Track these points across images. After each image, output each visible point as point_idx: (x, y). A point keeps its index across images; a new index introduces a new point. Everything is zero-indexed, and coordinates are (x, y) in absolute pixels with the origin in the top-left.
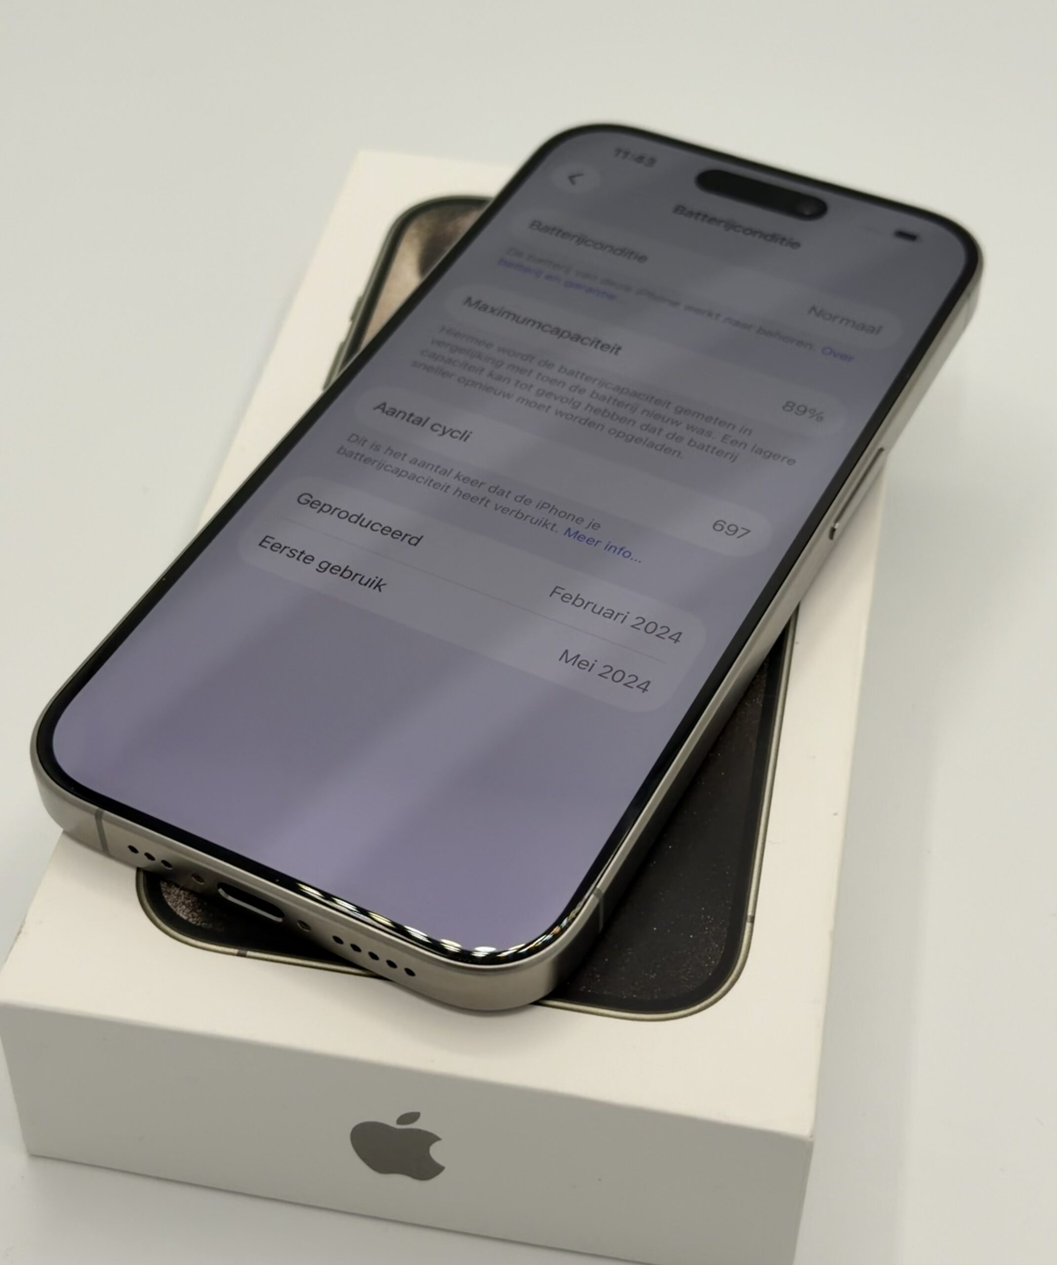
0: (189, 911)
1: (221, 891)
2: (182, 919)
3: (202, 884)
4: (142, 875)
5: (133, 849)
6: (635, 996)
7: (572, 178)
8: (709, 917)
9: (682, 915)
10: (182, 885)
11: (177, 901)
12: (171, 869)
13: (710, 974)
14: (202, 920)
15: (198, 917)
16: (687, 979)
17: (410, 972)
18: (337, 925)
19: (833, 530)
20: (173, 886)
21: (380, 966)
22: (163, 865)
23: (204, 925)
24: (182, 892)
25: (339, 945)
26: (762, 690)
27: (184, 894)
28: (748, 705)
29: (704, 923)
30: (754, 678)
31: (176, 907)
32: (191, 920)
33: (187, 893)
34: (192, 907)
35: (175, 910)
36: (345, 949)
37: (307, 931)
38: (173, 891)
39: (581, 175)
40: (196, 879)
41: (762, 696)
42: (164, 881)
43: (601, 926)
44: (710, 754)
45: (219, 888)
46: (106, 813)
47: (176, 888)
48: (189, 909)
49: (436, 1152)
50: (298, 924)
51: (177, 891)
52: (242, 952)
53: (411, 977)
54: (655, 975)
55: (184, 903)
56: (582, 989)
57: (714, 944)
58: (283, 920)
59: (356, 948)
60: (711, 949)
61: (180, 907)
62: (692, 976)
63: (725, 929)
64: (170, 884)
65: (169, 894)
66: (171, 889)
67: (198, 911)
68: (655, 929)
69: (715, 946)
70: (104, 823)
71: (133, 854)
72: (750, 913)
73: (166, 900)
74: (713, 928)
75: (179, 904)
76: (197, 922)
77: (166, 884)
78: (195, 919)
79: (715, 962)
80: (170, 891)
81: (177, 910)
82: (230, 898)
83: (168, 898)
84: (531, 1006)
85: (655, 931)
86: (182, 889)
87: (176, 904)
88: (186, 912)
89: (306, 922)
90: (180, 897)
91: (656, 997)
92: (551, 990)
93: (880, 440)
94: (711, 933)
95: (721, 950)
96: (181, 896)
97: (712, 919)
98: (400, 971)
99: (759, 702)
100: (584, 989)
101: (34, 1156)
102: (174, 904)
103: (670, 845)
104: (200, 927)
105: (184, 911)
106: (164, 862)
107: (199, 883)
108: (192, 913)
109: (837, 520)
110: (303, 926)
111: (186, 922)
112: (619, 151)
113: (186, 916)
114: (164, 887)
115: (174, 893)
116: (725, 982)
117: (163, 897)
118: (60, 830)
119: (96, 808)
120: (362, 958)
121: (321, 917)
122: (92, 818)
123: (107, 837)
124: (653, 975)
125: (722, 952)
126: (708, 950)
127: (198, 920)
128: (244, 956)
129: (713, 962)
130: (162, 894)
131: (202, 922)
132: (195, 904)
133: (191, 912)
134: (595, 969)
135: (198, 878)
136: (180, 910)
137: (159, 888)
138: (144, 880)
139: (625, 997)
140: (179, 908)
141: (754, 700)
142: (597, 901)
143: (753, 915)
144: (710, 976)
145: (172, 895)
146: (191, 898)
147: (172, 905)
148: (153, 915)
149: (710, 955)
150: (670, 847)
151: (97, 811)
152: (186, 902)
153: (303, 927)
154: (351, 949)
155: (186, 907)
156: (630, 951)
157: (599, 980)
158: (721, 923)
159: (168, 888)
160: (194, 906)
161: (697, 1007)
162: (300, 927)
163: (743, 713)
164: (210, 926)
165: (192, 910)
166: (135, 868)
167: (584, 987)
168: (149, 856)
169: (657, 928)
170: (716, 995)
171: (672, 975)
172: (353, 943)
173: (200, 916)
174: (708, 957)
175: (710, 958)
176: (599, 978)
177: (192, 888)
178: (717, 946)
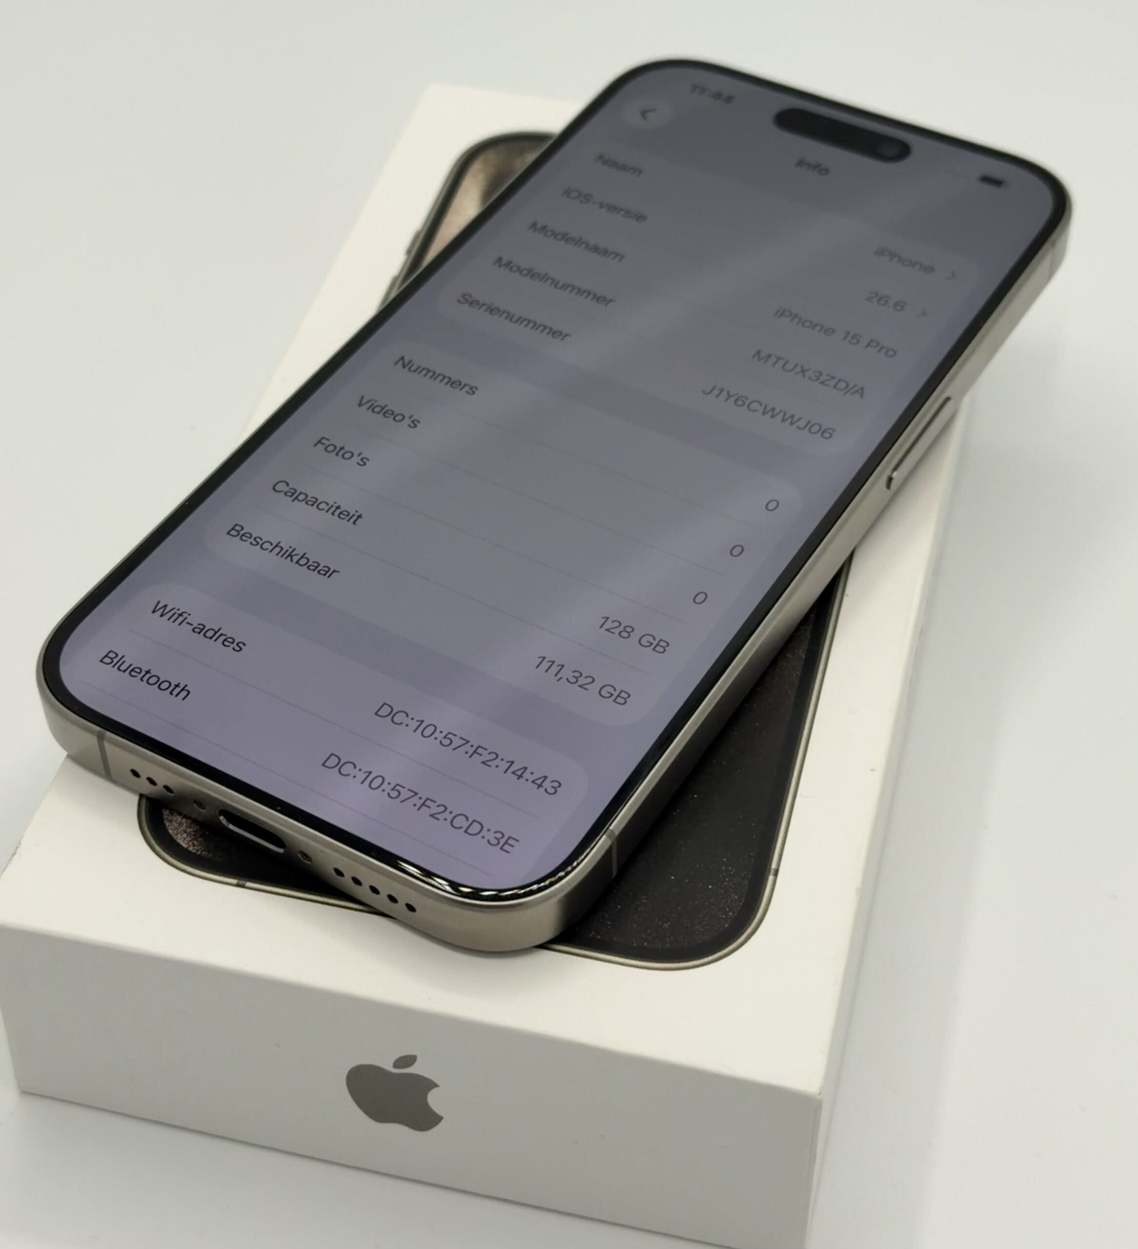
0: (190, 839)
1: (222, 818)
2: (182, 847)
3: (204, 811)
4: (144, 801)
5: (135, 773)
6: (645, 944)
7: (644, 114)
8: (730, 868)
9: (702, 865)
10: (185, 812)
11: (178, 829)
12: (172, 795)
13: (727, 926)
14: (202, 849)
15: (198, 846)
16: (702, 930)
17: (411, 908)
18: (337, 855)
19: (890, 479)
20: (175, 814)
21: (380, 901)
22: (165, 790)
23: (204, 854)
24: (184, 820)
25: (339, 878)
26: (807, 643)
27: (186, 822)
28: (790, 656)
29: (724, 874)
31: (177, 834)
32: (191, 849)
33: (189, 821)
34: (193, 835)
35: (175, 837)
36: (346, 882)
37: (309, 863)
38: (175, 819)
39: (654, 110)
40: (198, 806)
41: (805, 647)
42: (166, 808)
43: (614, 873)
44: (746, 704)
45: (220, 815)
46: (109, 734)
47: (178, 816)
48: (190, 837)
49: (434, 1100)
50: (300, 856)
51: (179, 819)
52: (241, 882)
53: (411, 913)
54: (669, 924)
55: (185, 832)
56: (591, 935)
57: (733, 895)
58: (285, 851)
59: (357, 881)
60: (729, 901)
61: (181, 835)
62: (708, 927)
63: (746, 882)
64: (172, 811)
65: (171, 821)
66: (173, 817)
67: (199, 840)
68: (673, 877)
69: (734, 898)
70: (106, 745)
71: (135, 778)
72: (774, 866)
73: (167, 827)
74: (734, 880)
75: (180, 832)
76: (198, 851)
77: (168, 811)
78: (195, 848)
79: (733, 913)
80: (172, 819)
81: (177, 838)
82: (231, 827)
83: (169, 826)
84: (535, 949)
85: (672, 879)
86: (185, 817)
87: (177, 832)
88: (187, 841)
89: (306, 852)
90: (181, 825)
91: (668, 946)
92: (557, 934)
93: (949, 386)
94: (731, 884)
95: (740, 902)
96: (183, 824)
97: (734, 870)
98: (401, 905)
99: (801, 653)
100: (593, 935)
101: (26, 1093)
102: (175, 832)
103: (696, 794)
104: (200, 855)
105: (184, 839)
106: (166, 787)
107: (201, 810)
108: (193, 841)
109: (895, 469)
110: (304, 857)
111: (186, 850)
112: (695, 87)
113: (186, 844)
114: (166, 815)
115: (176, 821)
116: (742, 934)
117: (164, 824)
118: (64, 753)
119: (99, 729)
120: (363, 893)
121: (322, 848)
122: (94, 740)
123: (110, 761)
124: (666, 923)
125: (741, 904)
126: (727, 901)
127: (198, 848)
128: (243, 886)
129: (731, 914)
130: (164, 821)
131: (201, 852)
132: (197, 832)
133: (191, 841)
134: (607, 915)
135: (201, 805)
136: (181, 839)
137: (161, 815)
138: (146, 806)
139: (635, 945)
140: (179, 836)
141: (797, 651)
142: (609, 843)
143: (776, 868)
144: (726, 928)
145: (174, 823)
146: (193, 826)
147: (173, 832)
148: (153, 842)
149: (728, 907)
150: (696, 797)
151: (99, 732)
152: (188, 830)
153: (304, 859)
154: (351, 882)
155: (187, 836)
156: (645, 899)
157: (609, 927)
158: (743, 875)
159: (170, 815)
160: (195, 835)
161: (711, 958)
162: (301, 858)
163: (784, 664)
164: (211, 855)
165: (193, 839)
166: (139, 794)
167: (593, 933)
168: (151, 781)
169: (675, 877)
170: (731, 948)
171: (686, 924)
172: (354, 875)
173: (201, 845)
174: (725, 909)
175: (727, 909)
176: (609, 925)
177: (194, 816)
178: (736, 897)
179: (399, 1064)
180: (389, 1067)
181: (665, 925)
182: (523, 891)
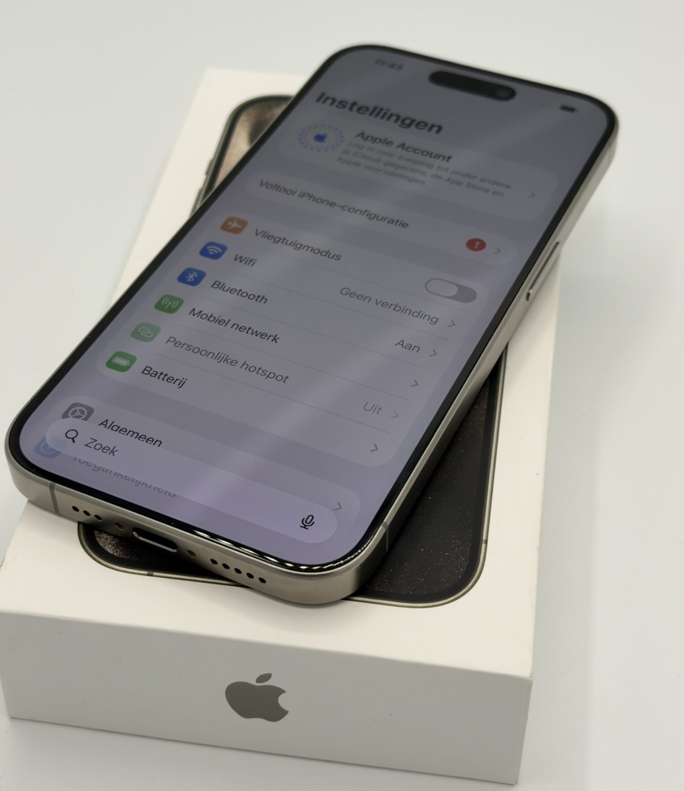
0: (114, 548)
1: (134, 533)
2: (109, 553)
3: (122, 529)
4: (81, 526)
5: (75, 509)
6: (411, 592)
8: (458, 541)
9: (440, 541)
10: (109, 532)
11: (106, 542)
12: (101, 521)
13: (460, 577)
14: (123, 554)
15: (120, 552)
16: (445, 581)
17: (262, 580)
18: (212, 550)
19: (528, 294)
20: (103, 533)
21: (242, 578)
22: (95, 518)
23: (124, 557)
24: (109, 536)
25: (215, 565)
26: (486, 398)
27: (110, 538)
28: (477, 408)
29: (454, 545)
30: (481, 391)
31: (105, 546)
32: (115, 554)
33: (112, 537)
34: (116, 546)
35: (104, 548)
36: (219, 568)
37: (193, 557)
38: (103, 536)
40: (118, 527)
41: (486, 402)
42: (97, 530)
43: (387, 551)
44: (454, 439)
45: (133, 531)
46: (57, 485)
47: (105, 534)
48: (114, 547)
49: (283, 701)
50: (187, 553)
51: (106, 536)
52: (150, 573)
53: (263, 584)
54: (424, 578)
55: (110, 544)
56: (376, 589)
57: (461, 558)
58: (177, 550)
59: (226, 566)
60: (460, 561)
61: (108, 546)
62: (448, 579)
63: (468, 549)
64: (101, 531)
65: (100, 538)
66: (101, 535)
67: (120, 548)
69: (462, 559)
70: (56, 492)
71: (76, 512)
72: (484, 538)
74: (461, 548)
75: (107, 544)
76: (120, 555)
78: (118, 553)
79: (463, 569)
80: (101, 536)
81: (106, 548)
82: (141, 538)
83: (99, 541)
85: (422, 551)
86: (109, 534)
87: (105, 544)
88: (112, 549)
89: (193, 550)
90: (107, 540)
91: (425, 592)
92: (355, 590)
93: (557, 236)
94: (459, 551)
95: (466, 562)
96: (108, 539)
97: (460, 542)
98: (256, 579)
99: (484, 405)
100: (378, 589)
101: (13, 718)
102: (104, 544)
104: (121, 558)
105: (110, 549)
106: (97, 516)
107: (120, 529)
108: (116, 549)
109: (531, 288)
110: (190, 553)
111: (112, 555)
112: (378, 61)
113: (112, 551)
114: (97, 534)
115: (103, 537)
116: (470, 582)
117: (96, 540)
118: (26, 500)
119: (50, 482)
120: (231, 573)
121: (202, 547)
122: (47, 490)
123: (58, 502)
125: (467, 563)
126: (458, 562)
127: (120, 554)
128: (152, 575)
129: (462, 569)
130: (95, 538)
131: (122, 556)
132: (118, 544)
133: (115, 549)
134: (384, 576)
135: (120, 526)
136: (108, 549)
137: (94, 534)
138: (83, 530)
139: (404, 593)
140: (107, 547)
141: (481, 405)
142: (384, 530)
143: (486, 539)
144: (460, 578)
145: (103, 539)
146: (115, 540)
147: (103, 545)
148: (90, 551)
149: (459, 565)
150: (430, 498)
151: (51, 484)
152: (112, 543)
153: (191, 555)
154: (222, 567)
155: (112, 546)
156: (407, 564)
157: (387, 583)
158: (466, 545)
159: (100, 534)
160: (117, 545)
161: (452, 598)
162: (189, 555)
163: (474, 413)
164: (128, 557)
165: (116, 548)
166: (77, 522)
167: (377, 588)
168: (86, 513)
169: (424, 549)
170: (464, 590)
171: (434, 578)
172: (224, 563)
173: (121, 551)
174: (458, 567)
175: (459, 567)
176: (387, 582)
177: (114, 533)
178: (464, 559)
179: (260, 679)
180: (254, 682)
181: (421, 579)
182: (335, 565)
